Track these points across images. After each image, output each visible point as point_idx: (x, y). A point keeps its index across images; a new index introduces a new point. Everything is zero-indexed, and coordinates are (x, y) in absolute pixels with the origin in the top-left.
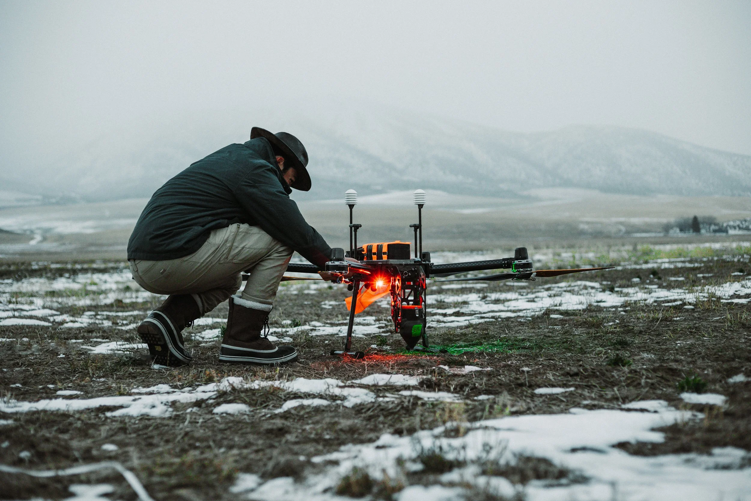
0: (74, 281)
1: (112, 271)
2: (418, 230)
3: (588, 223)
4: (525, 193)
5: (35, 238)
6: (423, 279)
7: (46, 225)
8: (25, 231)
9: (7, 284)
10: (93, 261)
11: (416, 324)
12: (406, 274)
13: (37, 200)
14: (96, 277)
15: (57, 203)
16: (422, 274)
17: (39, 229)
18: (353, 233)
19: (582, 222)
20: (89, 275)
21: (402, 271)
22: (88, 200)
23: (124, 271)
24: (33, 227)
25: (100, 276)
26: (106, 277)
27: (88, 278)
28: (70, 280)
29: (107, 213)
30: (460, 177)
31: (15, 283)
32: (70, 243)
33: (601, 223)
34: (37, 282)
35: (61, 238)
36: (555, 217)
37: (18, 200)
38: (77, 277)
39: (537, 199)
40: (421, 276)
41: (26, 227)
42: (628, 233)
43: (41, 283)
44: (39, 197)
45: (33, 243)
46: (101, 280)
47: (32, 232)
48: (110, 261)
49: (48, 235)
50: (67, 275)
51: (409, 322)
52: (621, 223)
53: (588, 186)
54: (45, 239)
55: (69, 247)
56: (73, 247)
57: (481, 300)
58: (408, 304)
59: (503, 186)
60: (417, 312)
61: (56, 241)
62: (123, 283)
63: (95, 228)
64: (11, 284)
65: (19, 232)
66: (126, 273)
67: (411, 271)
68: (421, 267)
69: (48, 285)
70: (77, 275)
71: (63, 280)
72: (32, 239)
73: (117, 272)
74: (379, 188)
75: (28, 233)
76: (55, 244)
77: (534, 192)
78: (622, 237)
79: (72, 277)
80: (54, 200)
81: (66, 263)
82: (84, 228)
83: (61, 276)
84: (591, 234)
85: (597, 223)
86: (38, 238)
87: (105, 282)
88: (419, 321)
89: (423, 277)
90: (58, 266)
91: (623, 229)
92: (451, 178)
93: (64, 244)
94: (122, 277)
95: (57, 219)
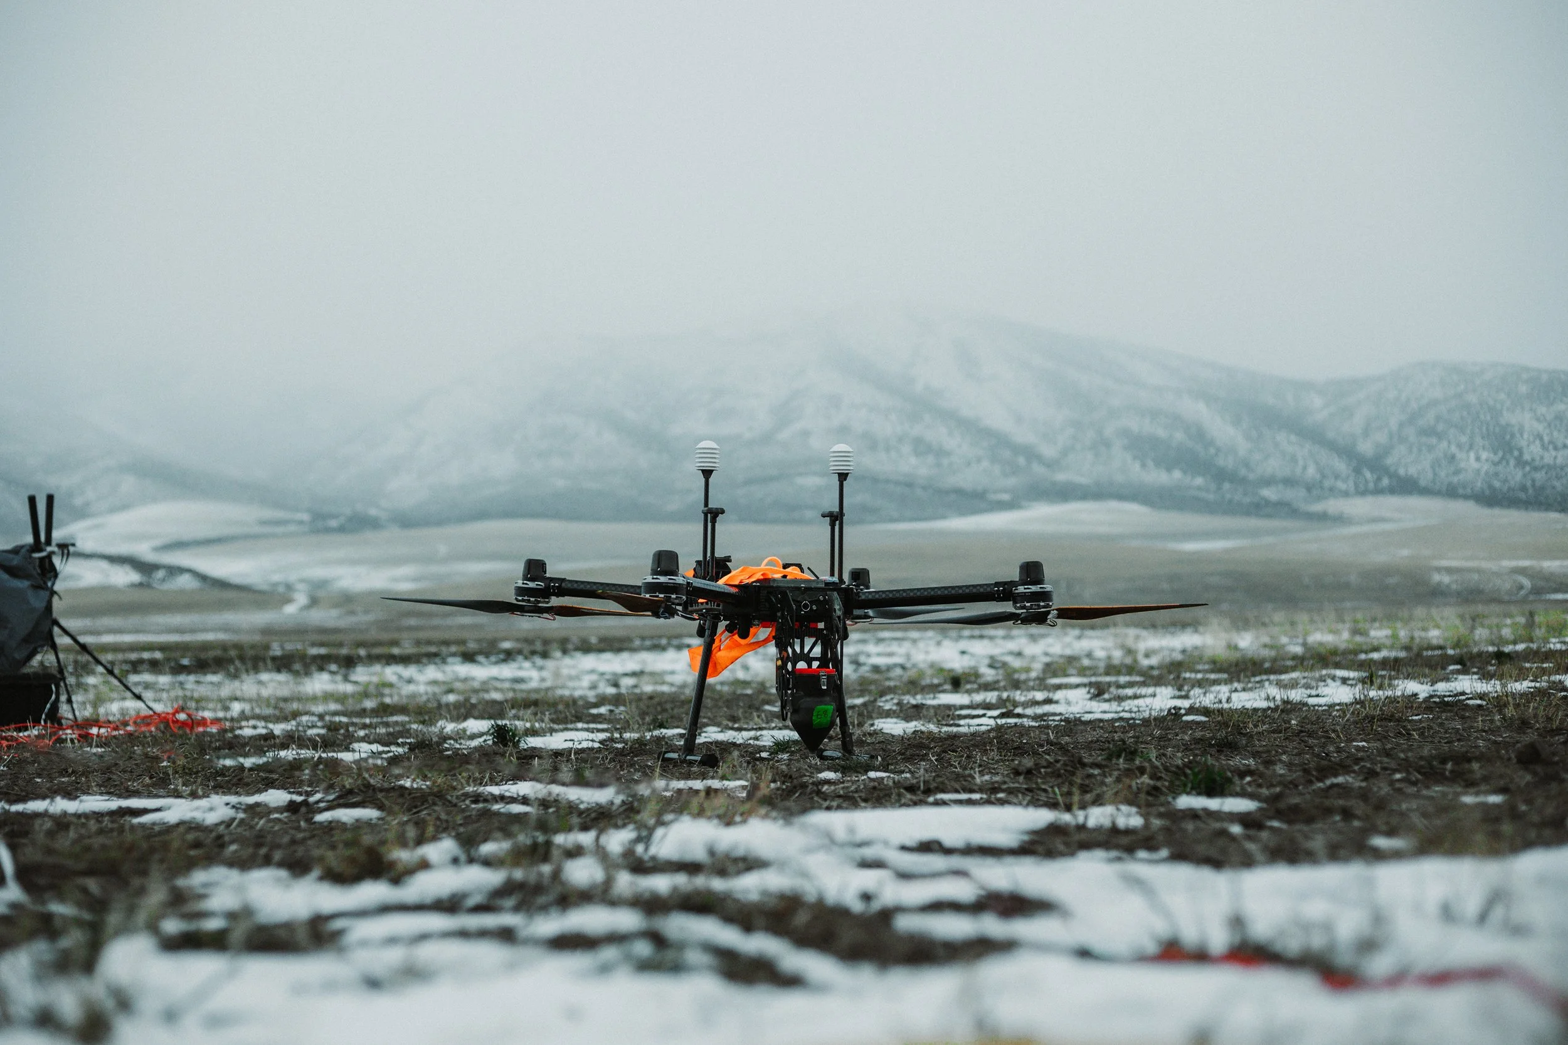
0: (346, 679)
1: (425, 660)
2: (837, 522)
3: (1449, 570)
4: (1317, 507)
5: (294, 600)
6: (839, 617)
7: (319, 573)
8: (275, 585)
9: (212, 683)
10: (395, 643)
11: (822, 703)
12: (806, 606)
13: (301, 522)
14: (391, 673)
15: (341, 529)
16: (837, 607)
17: (302, 581)
18: (709, 525)
19: (1438, 570)
20: (377, 668)
21: (798, 602)
22: (406, 521)
23: (450, 660)
24: (292, 577)
25: (399, 669)
26: (410, 671)
27: (375, 674)
28: (339, 678)
29: (443, 549)
30: (1177, 474)
31: (227, 682)
32: (366, 612)
33: (1478, 571)
34: (272, 681)
35: (347, 600)
36: (1380, 558)
37: (264, 523)
38: (354, 672)
39: (1340, 519)
40: (835, 612)
41: (276, 578)
42: (1537, 591)
43: (280, 683)
44: (305, 517)
45: (290, 609)
46: (400, 677)
47: (289, 587)
48: (429, 642)
49: (321, 594)
50: (333, 667)
51: (808, 699)
52: (1522, 571)
53: (1452, 492)
54: (314, 602)
55: (362, 618)
56: (370, 617)
57: (1091, 699)
58: (810, 666)
59: (1270, 493)
60: (824, 680)
61: (336, 605)
62: (444, 683)
63: (415, 579)
64: (219, 685)
65: (265, 587)
66: (454, 664)
67: (817, 602)
68: (835, 594)
69: (291, 685)
70: (354, 667)
71: (325, 676)
72: (289, 601)
73: (435, 664)
74: (1006, 497)
75: (281, 589)
76: (334, 613)
77: (1333, 506)
78: (1524, 601)
79: (343, 671)
80: (333, 523)
81: (341, 645)
82: (395, 580)
83: (321, 669)
84: (1459, 594)
85: (1470, 570)
86: (301, 599)
87: (410, 681)
88: (828, 699)
89: (839, 613)
90: (323, 651)
91: (1527, 583)
92: (1158, 477)
93: (352, 613)
94: (444, 672)
95: (341, 562)
